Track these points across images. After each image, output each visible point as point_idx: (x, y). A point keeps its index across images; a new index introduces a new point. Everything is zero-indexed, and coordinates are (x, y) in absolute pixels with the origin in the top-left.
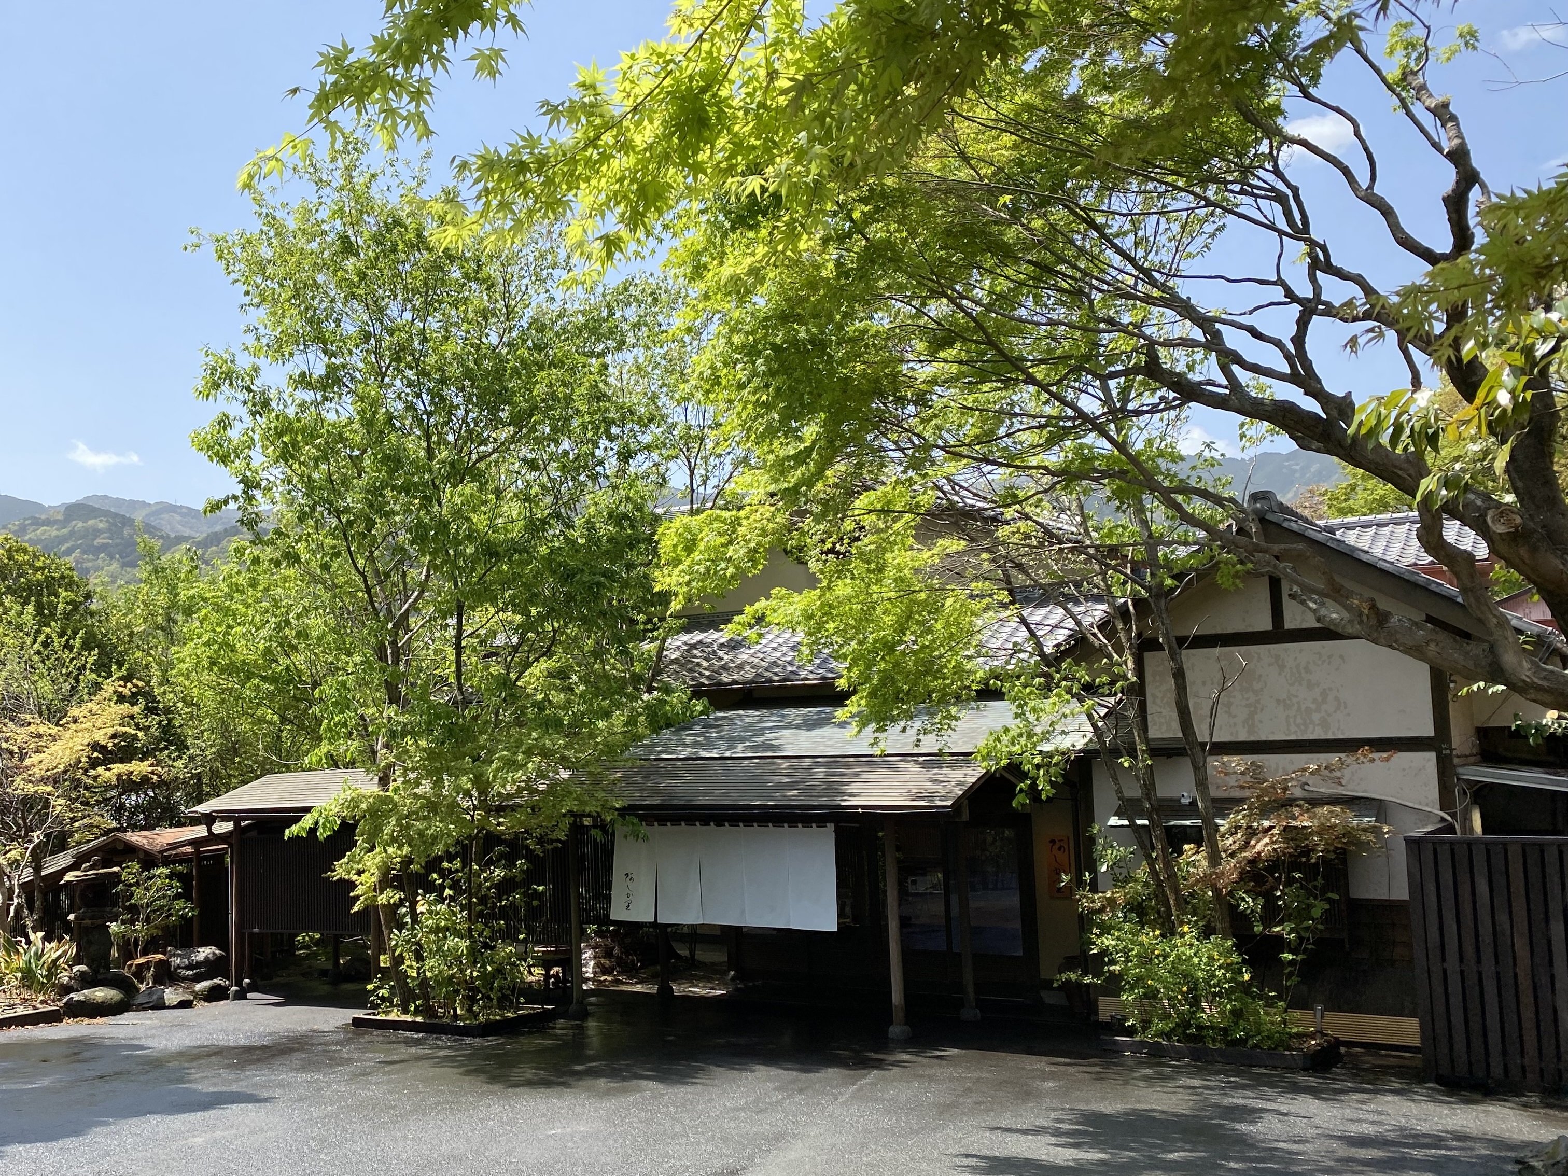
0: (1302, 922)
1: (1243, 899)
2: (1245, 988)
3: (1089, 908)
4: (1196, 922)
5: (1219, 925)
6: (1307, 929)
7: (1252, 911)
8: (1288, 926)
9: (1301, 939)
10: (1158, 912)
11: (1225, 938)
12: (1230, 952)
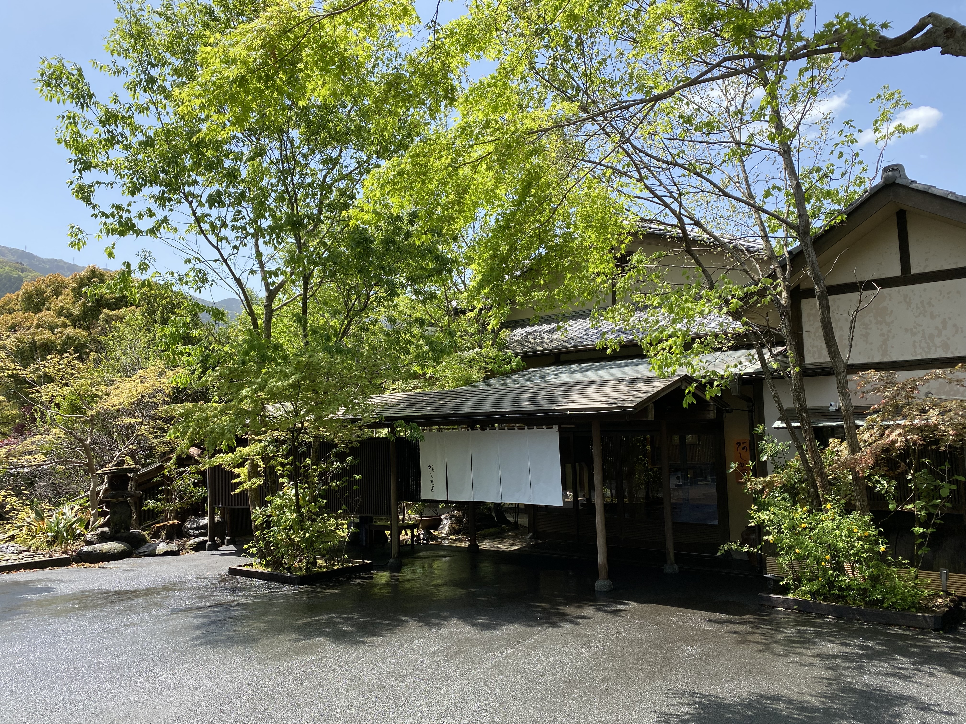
0: (931, 501)
1: (879, 482)
2: (882, 557)
3: (752, 490)
4: (839, 501)
5: (858, 504)
6: (936, 506)
7: (887, 491)
8: (920, 503)
9: (930, 515)
10: (808, 492)
11: (863, 513)
12: (867, 525)
